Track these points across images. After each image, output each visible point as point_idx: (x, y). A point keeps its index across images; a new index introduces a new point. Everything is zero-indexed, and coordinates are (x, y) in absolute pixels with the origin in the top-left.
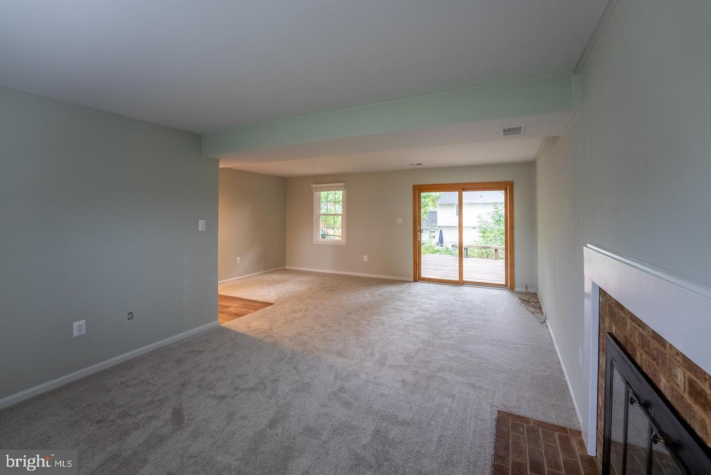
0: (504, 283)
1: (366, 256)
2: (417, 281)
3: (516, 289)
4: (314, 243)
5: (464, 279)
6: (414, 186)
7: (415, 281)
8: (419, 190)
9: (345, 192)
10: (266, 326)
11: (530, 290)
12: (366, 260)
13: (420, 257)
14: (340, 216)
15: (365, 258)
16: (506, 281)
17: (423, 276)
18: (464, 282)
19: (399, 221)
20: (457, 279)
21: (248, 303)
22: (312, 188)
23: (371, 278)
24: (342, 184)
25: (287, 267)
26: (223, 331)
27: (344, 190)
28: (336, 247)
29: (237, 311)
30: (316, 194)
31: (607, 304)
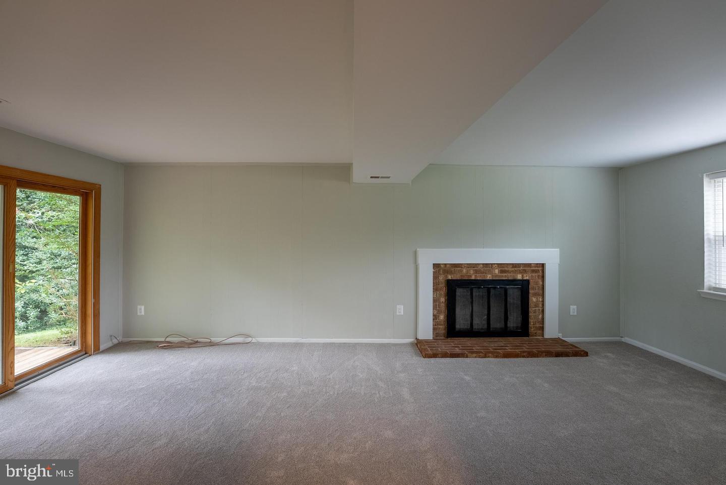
0: (78, 348)
3: (101, 348)
11: (115, 341)
16: (85, 343)
31: (441, 270)
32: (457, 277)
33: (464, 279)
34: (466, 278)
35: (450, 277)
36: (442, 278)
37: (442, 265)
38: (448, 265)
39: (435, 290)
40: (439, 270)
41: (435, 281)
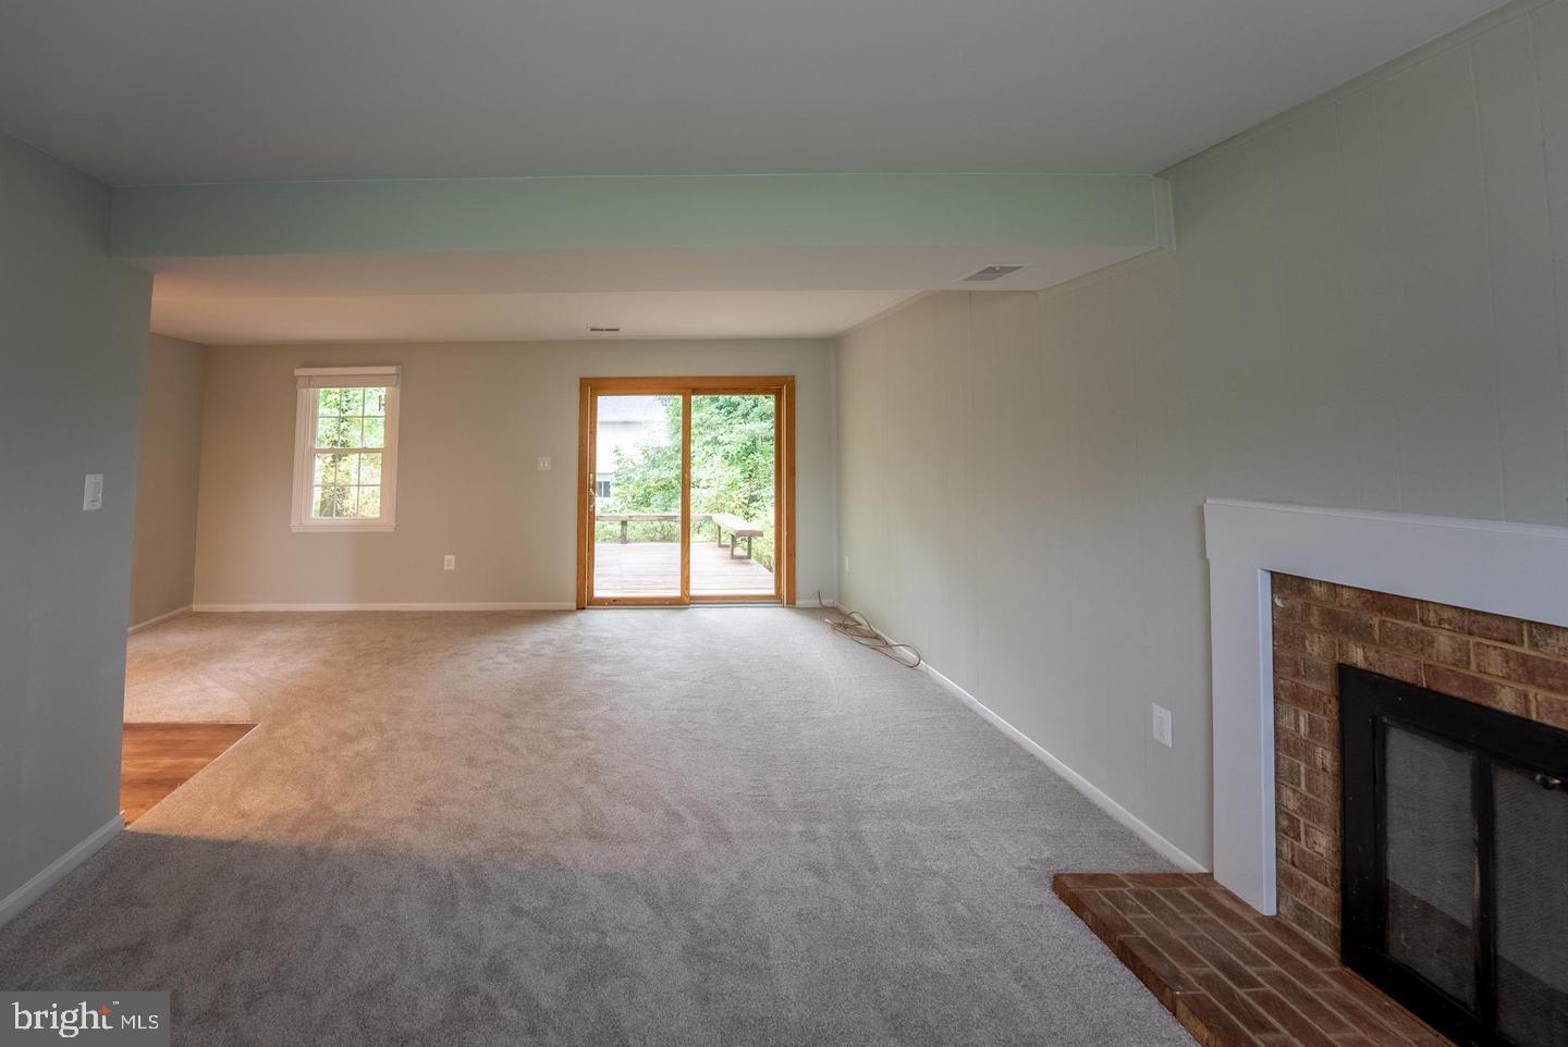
0: (772, 592)
1: (452, 557)
2: (584, 609)
3: (799, 603)
4: (294, 530)
5: (693, 592)
6: (581, 379)
7: (580, 608)
8: (592, 388)
9: (398, 389)
10: (295, 800)
11: (827, 602)
12: (452, 568)
13: (591, 549)
14: (380, 455)
15: (450, 561)
16: (778, 588)
17: (597, 594)
18: (692, 598)
19: (544, 464)
20: (677, 593)
21: (159, 736)
22: (296, 378)
23: (472, 612)
24: (392, 370)
25: (196, 607)
26: (155, 849)
27: (395, 386)
28: (363, 538)
29: (146, 770)
30: (304, 394)
31: (1315, 611)
32: (1401, 666)
33: (1443, 689)
34: (1454, 690)
35: (1357, 656)
36: (1317, 647)
37: (1315, 587)
38: (1346, 594)
39: (1286, 695)
40: (1307, 609)
41: (1285, 654)
